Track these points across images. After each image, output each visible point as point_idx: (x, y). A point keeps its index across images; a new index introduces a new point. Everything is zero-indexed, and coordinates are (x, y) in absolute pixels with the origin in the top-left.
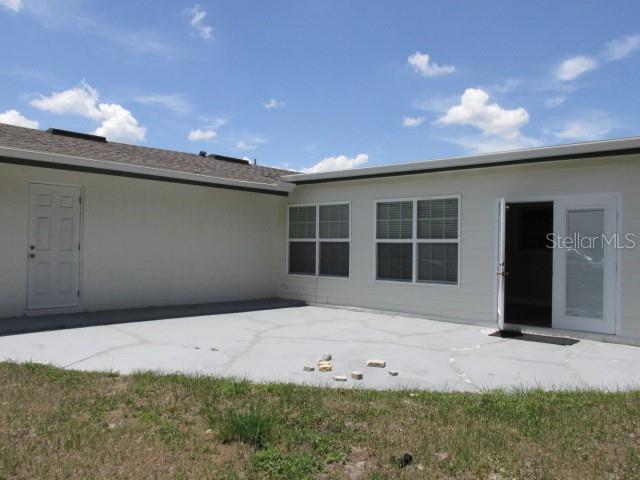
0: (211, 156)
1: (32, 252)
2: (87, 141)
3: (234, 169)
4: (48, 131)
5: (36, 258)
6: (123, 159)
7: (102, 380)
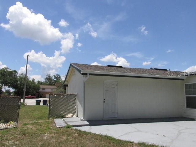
0: (154, 69)
1: (104, 101)
2: (117, 68)
3: (163, 73)
4: (107, 66)
5: (106, 103)
6: (129, 72)
7: (129, 144)
